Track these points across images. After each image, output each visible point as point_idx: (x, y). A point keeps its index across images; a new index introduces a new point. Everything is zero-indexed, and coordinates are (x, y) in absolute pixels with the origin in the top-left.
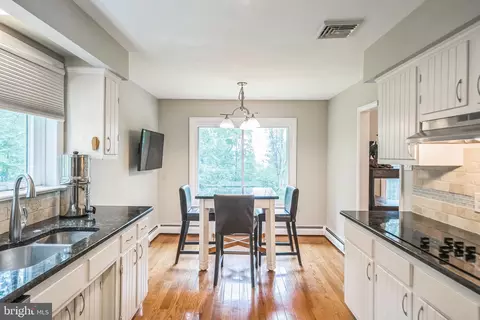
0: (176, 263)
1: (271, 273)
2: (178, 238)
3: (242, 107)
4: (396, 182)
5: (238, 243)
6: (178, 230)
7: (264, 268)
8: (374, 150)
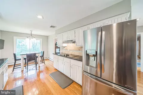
0: (13, 71)
1: (39, 67)
2: (13, 66)
3: (31, 36)
4: (59, 49)
5: (31, 63)
6: (13, 64)
7: (38, 66)
8: (56, 44)
